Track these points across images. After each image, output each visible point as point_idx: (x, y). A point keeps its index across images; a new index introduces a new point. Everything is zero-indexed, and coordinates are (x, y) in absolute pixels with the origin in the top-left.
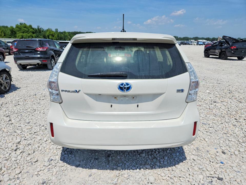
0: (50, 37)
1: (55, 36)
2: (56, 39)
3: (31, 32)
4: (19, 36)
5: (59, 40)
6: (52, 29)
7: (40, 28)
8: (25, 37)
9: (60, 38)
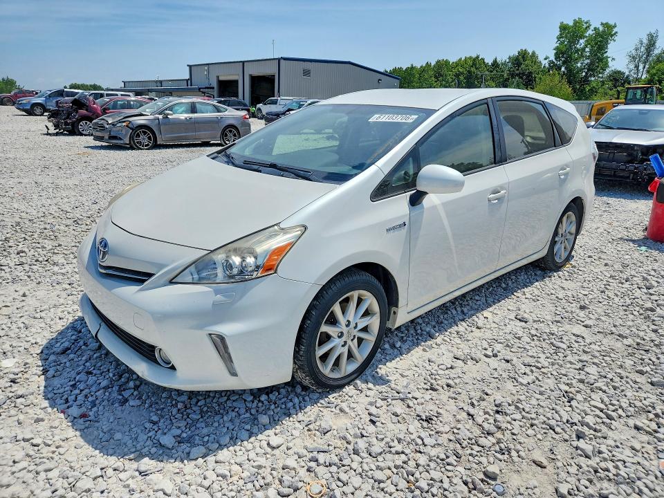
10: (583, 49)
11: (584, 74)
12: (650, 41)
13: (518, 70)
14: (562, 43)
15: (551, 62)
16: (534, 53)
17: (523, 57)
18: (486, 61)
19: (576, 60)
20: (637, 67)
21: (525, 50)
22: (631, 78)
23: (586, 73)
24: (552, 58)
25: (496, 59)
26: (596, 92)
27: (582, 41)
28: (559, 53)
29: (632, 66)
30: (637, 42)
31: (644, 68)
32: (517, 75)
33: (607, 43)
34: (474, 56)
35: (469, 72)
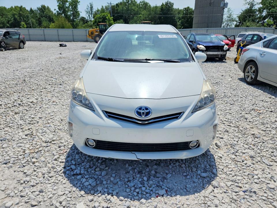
10: (69, 7)
11: (72, 18)
12: (91, 6)
13: (43, 14)
14: (60, 3)
15: (57, 12)
16: (48, 7)
17: (44, 8)
18: (27, 9)
19: (68, 12)
20: (89, 16)
21: (44, 5)
22: (88, 20)
23: (73, 17)
24: (58, 10)
25: (31, 8)
26: (78, 25)
27: (68, 3)
28: (60, 8)
29: (88, 16)
30: (87, 6)
31: (92, 16)
32: (44, 16)
33: (77, 6)
34: (19, 6)
35: (20, 14)
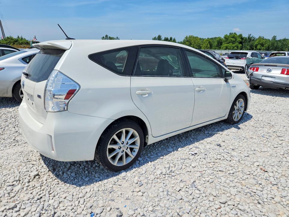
0: (259, 47)
1: (265, 46)
2: (266, 49)
3: (237, 42)
4: (223, 47)
5: (273, 50)
6: (263, 37)
7: (251, 36)
8: (229, 47)
9: (275, 48)
